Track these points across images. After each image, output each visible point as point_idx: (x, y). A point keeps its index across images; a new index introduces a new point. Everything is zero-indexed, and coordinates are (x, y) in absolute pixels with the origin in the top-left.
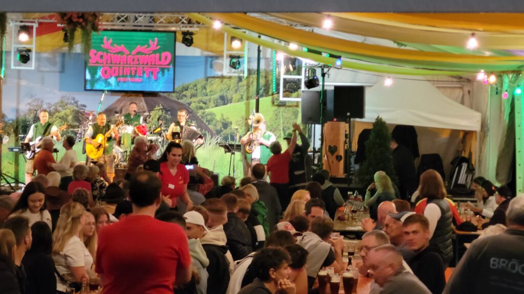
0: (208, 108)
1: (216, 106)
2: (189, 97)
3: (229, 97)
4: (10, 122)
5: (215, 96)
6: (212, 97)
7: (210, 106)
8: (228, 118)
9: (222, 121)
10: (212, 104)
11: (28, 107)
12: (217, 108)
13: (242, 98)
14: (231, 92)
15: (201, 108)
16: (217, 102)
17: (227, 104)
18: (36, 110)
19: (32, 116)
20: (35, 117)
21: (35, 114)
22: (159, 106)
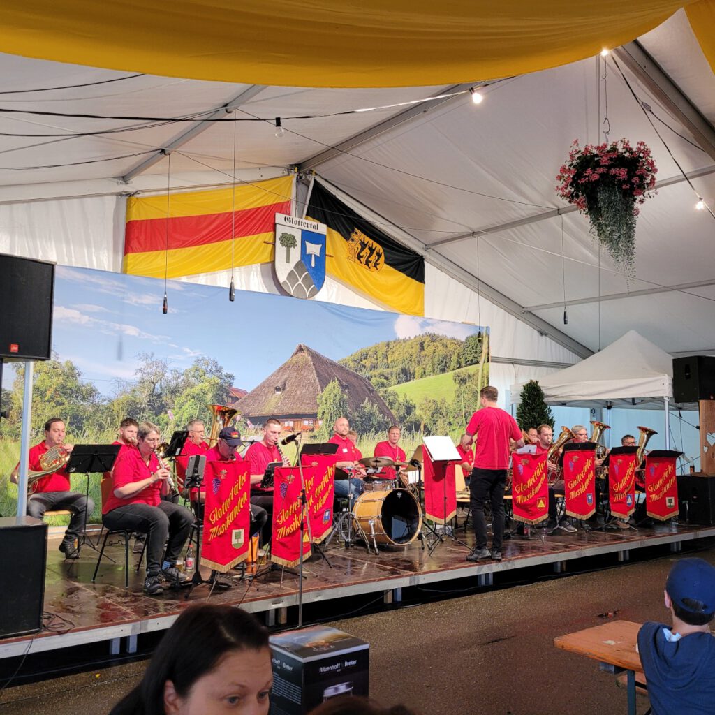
0: (390, 385)
1: (399, 383)
2: (369, 369)
3: (412, 372)
4: (105, 403)
5: (397, 368)
6: (394, 369)
7: (392, 383)
8: (411, 400)
9: (405, 403)
10: (394, 380)
11: (139, 375)
12: (399, 385)
13: (425, 373)
14: (413, 365)
15: (383, 385)
16: (399, 378)
17: (409, 380)
18: (153, 383)
19: (146, 392)
20: (151, 395)
21: (152, 390)
22: (334, 380)
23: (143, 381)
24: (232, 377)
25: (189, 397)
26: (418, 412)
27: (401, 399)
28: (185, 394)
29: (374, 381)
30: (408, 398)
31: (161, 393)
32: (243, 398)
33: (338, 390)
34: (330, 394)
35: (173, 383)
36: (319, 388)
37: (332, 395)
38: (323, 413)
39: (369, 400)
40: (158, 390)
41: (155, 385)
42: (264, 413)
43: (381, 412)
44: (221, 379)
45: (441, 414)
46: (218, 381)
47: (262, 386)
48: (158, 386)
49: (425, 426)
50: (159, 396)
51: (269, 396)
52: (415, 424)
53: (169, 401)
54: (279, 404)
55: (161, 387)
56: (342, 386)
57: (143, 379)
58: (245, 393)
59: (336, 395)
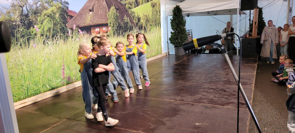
7: (133, 7)
9: (138, 17)
12: (135, 8)
13: (143, 2)
15: (130, 8)
16: (135, 5)
17: (138, 6)
18: (21, 6)
19: (18, 13)
20: (22, 15)
21: (21, 11)
22: (113, 6)
23: (13, 6)
24: (67, 3)
25: (46, 16)
26: (142, 21)
27: (136, 15)
28: (43, 14)
29: (127, 6)
30: (138, 15)
31: (28, 14)
32: (75, 16)
33: (115, 11)
34: (112, 13)
35: (34, 7)
36: (108, 10)
37: (113, 14)
38: (110, 23)
39: (126, 16)
40: (25, 12)
41: (22, 8)
42: (86, 24)
43: (131, 21)
44: (62, 4)
45: (148, 21)
46: (61, 6)
47: (83, 9)
48: (24, 9)
49: (144, 27)
50: (27, 16)
51: (87, 14)
52: (141, 26)
53: (34, 19)
54: (92, 19)
55: (27, 10)
56: (116, 8)
57: (14, 4)
58: (76, 13)
59: (114, 14)
